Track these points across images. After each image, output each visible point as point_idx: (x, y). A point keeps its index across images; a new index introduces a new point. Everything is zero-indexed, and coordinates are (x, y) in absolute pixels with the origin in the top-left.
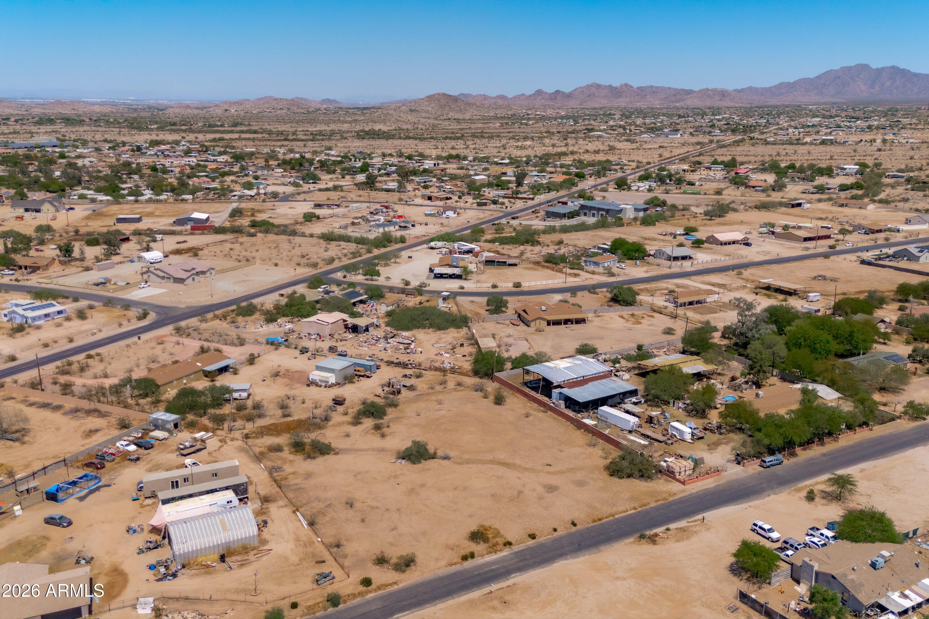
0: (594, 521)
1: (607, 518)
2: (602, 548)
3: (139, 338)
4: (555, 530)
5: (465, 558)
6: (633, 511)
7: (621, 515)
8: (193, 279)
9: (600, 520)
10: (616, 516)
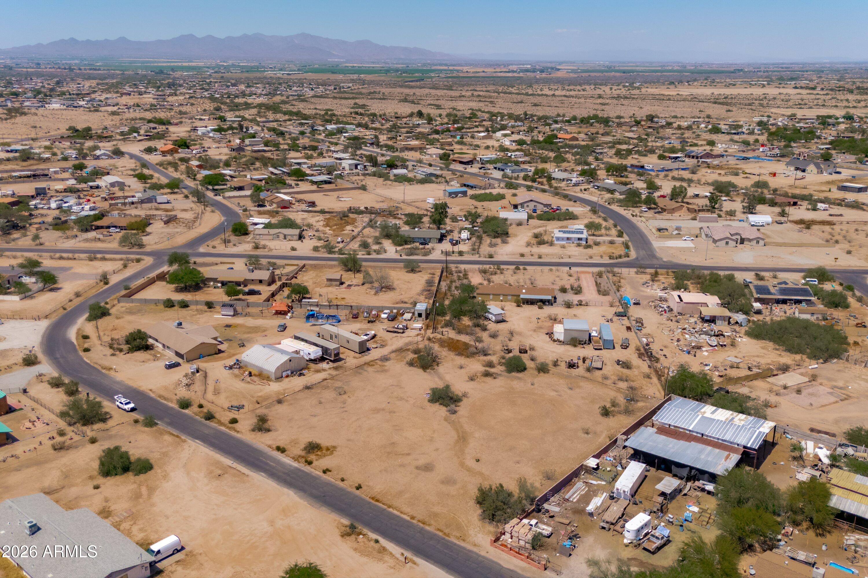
0: (373, 498)
1: (383, 504)
2: (324, 508)
3: (570, 268)
4: (343, 480)
5: (278, 449)
6: (408, 518)
7: (395, 512)
8: (727, 243)
9: (377, 501)
10: (391, 510)
